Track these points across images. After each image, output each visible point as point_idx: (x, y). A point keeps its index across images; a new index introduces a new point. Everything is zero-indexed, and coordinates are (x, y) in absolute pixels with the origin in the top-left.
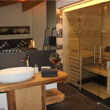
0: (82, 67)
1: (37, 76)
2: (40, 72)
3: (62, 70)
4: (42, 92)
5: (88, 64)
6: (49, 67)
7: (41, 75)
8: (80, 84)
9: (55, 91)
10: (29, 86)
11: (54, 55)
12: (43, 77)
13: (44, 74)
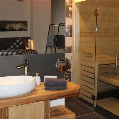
0: (98, 78)
1: (38, 88)
2: (43, 83)
3: (70, 80)
4: (46, 111)
5: (106, 73)
6: (55, 77)
7: (44, 87)
8: (95, 100)
9: (62, 109)
10: (28, 102)
11: (62, 60)
12: (46, 89)
13: (49, 86)
